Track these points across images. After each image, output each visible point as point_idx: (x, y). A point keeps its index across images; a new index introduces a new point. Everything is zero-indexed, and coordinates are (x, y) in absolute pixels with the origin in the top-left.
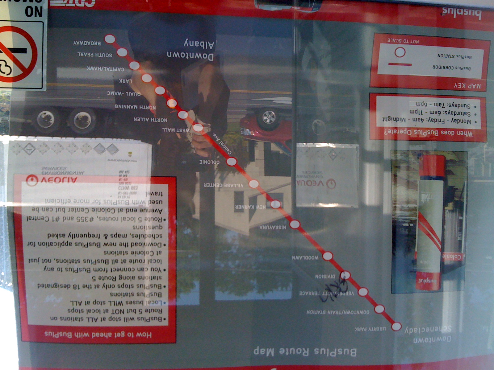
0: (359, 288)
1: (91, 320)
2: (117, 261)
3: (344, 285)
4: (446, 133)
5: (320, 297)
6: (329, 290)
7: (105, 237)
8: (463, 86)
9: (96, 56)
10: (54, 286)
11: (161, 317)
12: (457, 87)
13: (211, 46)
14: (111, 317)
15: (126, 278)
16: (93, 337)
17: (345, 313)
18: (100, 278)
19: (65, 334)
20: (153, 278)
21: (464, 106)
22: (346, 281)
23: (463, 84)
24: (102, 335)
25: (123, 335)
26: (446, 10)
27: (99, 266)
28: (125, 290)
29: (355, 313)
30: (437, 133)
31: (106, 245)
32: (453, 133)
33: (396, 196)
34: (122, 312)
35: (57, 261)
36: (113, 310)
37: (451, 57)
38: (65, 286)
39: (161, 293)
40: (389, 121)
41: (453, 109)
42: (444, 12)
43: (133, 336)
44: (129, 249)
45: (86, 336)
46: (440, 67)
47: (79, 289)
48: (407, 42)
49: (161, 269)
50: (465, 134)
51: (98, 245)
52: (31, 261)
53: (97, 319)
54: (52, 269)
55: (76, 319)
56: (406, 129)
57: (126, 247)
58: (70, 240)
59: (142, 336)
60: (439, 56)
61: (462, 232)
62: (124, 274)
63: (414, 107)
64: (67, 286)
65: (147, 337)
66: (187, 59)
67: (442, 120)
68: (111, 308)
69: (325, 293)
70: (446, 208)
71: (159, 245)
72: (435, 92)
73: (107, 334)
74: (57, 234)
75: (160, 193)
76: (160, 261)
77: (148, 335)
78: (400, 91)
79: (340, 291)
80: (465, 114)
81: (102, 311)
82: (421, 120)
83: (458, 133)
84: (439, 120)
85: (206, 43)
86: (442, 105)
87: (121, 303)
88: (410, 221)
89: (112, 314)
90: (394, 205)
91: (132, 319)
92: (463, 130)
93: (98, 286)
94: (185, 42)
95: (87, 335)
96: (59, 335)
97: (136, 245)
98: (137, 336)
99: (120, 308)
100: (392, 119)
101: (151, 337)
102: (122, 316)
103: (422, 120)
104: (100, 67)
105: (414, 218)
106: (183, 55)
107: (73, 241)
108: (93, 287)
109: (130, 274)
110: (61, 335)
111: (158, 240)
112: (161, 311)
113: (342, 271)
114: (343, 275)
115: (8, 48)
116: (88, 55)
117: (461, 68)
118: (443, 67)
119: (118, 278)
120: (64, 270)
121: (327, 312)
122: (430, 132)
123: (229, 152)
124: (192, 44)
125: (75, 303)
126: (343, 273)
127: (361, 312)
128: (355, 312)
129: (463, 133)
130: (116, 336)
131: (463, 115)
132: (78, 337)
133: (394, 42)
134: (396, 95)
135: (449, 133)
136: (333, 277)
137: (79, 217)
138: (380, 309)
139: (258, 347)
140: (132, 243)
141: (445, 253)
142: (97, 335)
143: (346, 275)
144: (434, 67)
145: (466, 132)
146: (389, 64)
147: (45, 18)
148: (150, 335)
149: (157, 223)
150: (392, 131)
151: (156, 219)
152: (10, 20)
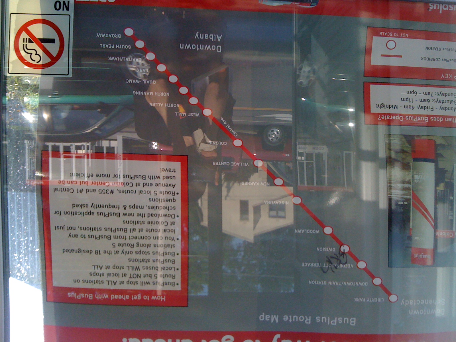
0: (357, 261)
1: (110, 283)
2: (134, 230)
3: (343, 257)
4: (435, 119)
5: (322, 268)
6: (330, 262)
7: (124, 208)
8: (450, 76)
9: (116, 48)
10: (78, 251)
11: (174, 283)
12: (444, 77)
13: (219, 38)
14: (129, 281)
15: (143, 245)
16: (112, 298)
17: (345, 284)
18: (119, 245)
19: (86, 295)
20: (166, 246)
21: (451, 95)
22: (346, 255)
23: (450, 75)
24: (120, 297)
25: (139, 298)
26: (432, 6)
27: (118, 233)
28: (142, 257)
29: (354, 285)
30: (426, 119)
31: (125, 215)
32: (441, 120)
33: (390, 176)
34: (139, 276)
35: (81, 229)
36: (131, 275)
37: (438, 50)
38: (88, 252)
39: (174, 260)
40: (382, 108)
41: (441, 98)
42: (430, 8)
43: (148, 299)
44: (146, 219)
45: (106, 298)
46: (428, 59)
47: (100, 254)
48: (397, 35)
49: (174, 238)
50: (453, 120)
51: (118, 215)
52: (57, 228)
53: (116, 283)
54: (76, 236)
55: (97, 282)
56: (398, 115)
57: (143, 217)
58: (93, 210)
59: (156, 299)
60: (427, 48)
61: (453, 211)
62: (141, 242)
63: (405, 95)
64: (90, 252)
65: (162, 300)
66: (198, 50)
67: (431, 107)
68: (129, 272)
69: (326, 265)
70: (437, 188)
71: (173, 216)
72: (424, 82)
73: (125, 296)
74: (81, 204)
75: (173, 169)
76: (173, 231)
77: (162, 299)
78: (392, 80)
79: (340, 263)
80: (452, 102)
81: (121, 275)
82: (411, 107)
83: (446, 120)
84: (429, 108)
85: (215, 35)
86: (431, 94)
87: (138, 268)
88: (405, 200)
89: (130, 278)
90: (389, 185)
91: (148, 283)
92: (451, 117)
93: (117, 252)
94: (196, 34)
95: (106, 296)
96: (81, 296)
97: (152, 216)
98: (152, 299)
99: (137, 272)
100: (385, 106)
101: (165, 300)
102: (138, 280)
103: (413, 107)
104: (120, 58)
105: (408, 197)
106: (194, 47)
107: (95, 211)
108: (113, 253)
109: (147, 242)
110: (83, 297)
111: (171, 212)
112: (175, 277)
113: (342, 245)
114: (342, 249)
115: (39, 39)
116: (110, 46)
117: (447, 60)
118: (430, 59)
119: (135, 245)
120: (87, 236)
121: (328, 283)
122: (421, 118)
123: (235, 134)
124: (202, 37)
125: (96, 267)
126: (342, 247)
127: (360, 284)
128: (354, 283)
129: (450, 120)
130: (133, 299)
131: (450, 103)
132: (98, 299)
133: (386, 35)
134: (388, 84)
135: (438, 119)
136: (334, 250)
137: (101, 190)
138: (377, 281)
139: (263, 314)
140: (148, 214)
141: (439, 230)
142: (116, 297)
143: (345, 249)
144: (422, 59)
145: (454, 119)
146: (381, 56)
147: (71, 12)
148: (164, 299)
149: (170, 197)
150: (385, 117)
151: (170, 193)
152: (41, 13)
